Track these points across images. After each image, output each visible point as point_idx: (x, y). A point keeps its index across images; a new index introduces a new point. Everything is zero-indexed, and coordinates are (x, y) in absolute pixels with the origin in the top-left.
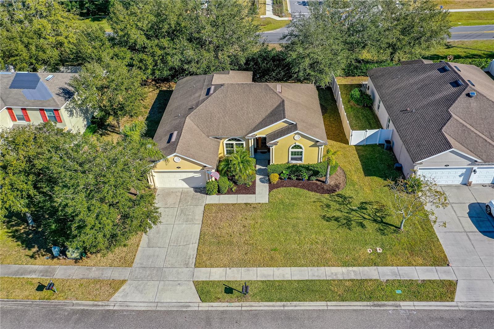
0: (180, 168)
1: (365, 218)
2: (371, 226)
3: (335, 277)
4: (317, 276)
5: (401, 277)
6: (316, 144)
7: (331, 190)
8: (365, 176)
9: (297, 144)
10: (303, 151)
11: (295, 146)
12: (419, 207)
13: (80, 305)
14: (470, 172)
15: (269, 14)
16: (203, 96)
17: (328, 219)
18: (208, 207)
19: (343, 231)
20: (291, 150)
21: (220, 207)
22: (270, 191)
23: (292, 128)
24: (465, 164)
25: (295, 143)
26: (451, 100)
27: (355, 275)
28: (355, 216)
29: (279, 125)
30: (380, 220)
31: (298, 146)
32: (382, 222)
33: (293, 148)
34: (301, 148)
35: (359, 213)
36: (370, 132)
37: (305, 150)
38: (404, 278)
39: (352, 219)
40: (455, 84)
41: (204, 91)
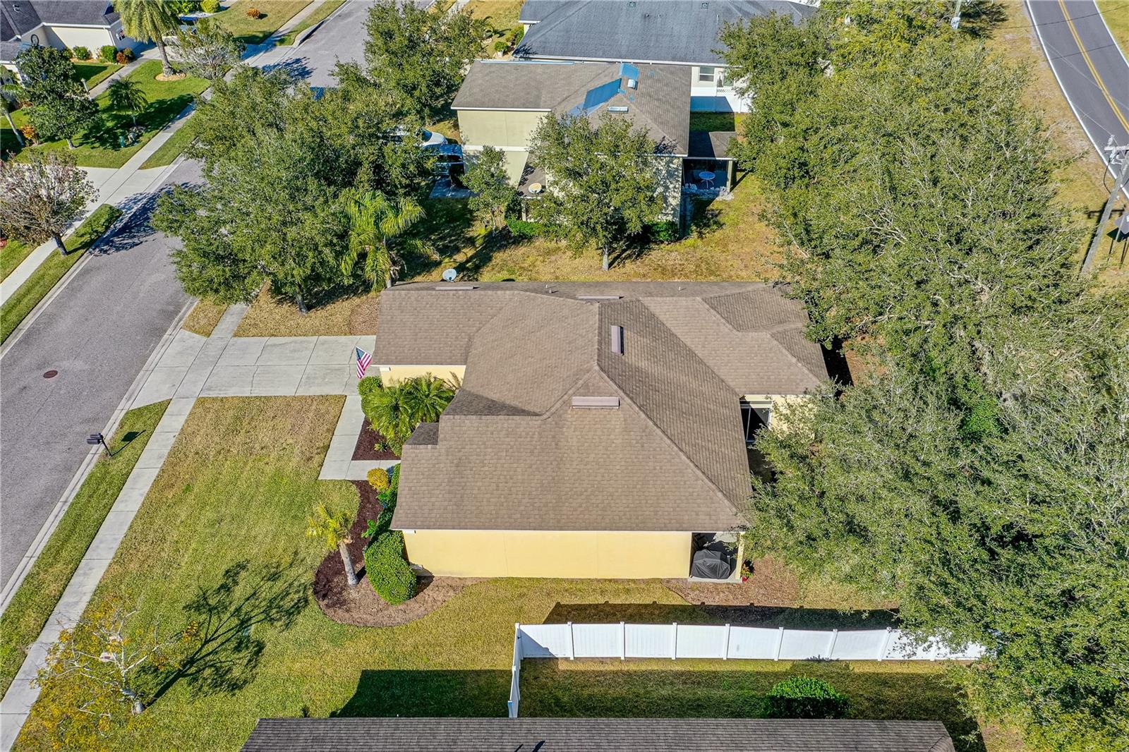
1: (207, 642)
3: (81, 572)
4: (97, 547)
5: (19, 682)
7: (325, 590)
8: (365, 673)
13: (188, 309)
17: (232, 574)
22: (353, 482)
27: (68, 605)
28: (222, 623)
30: (189, 672)
32: (181, 674)
35: (229, 635)
38: (14, 687)
39: (214, 619)
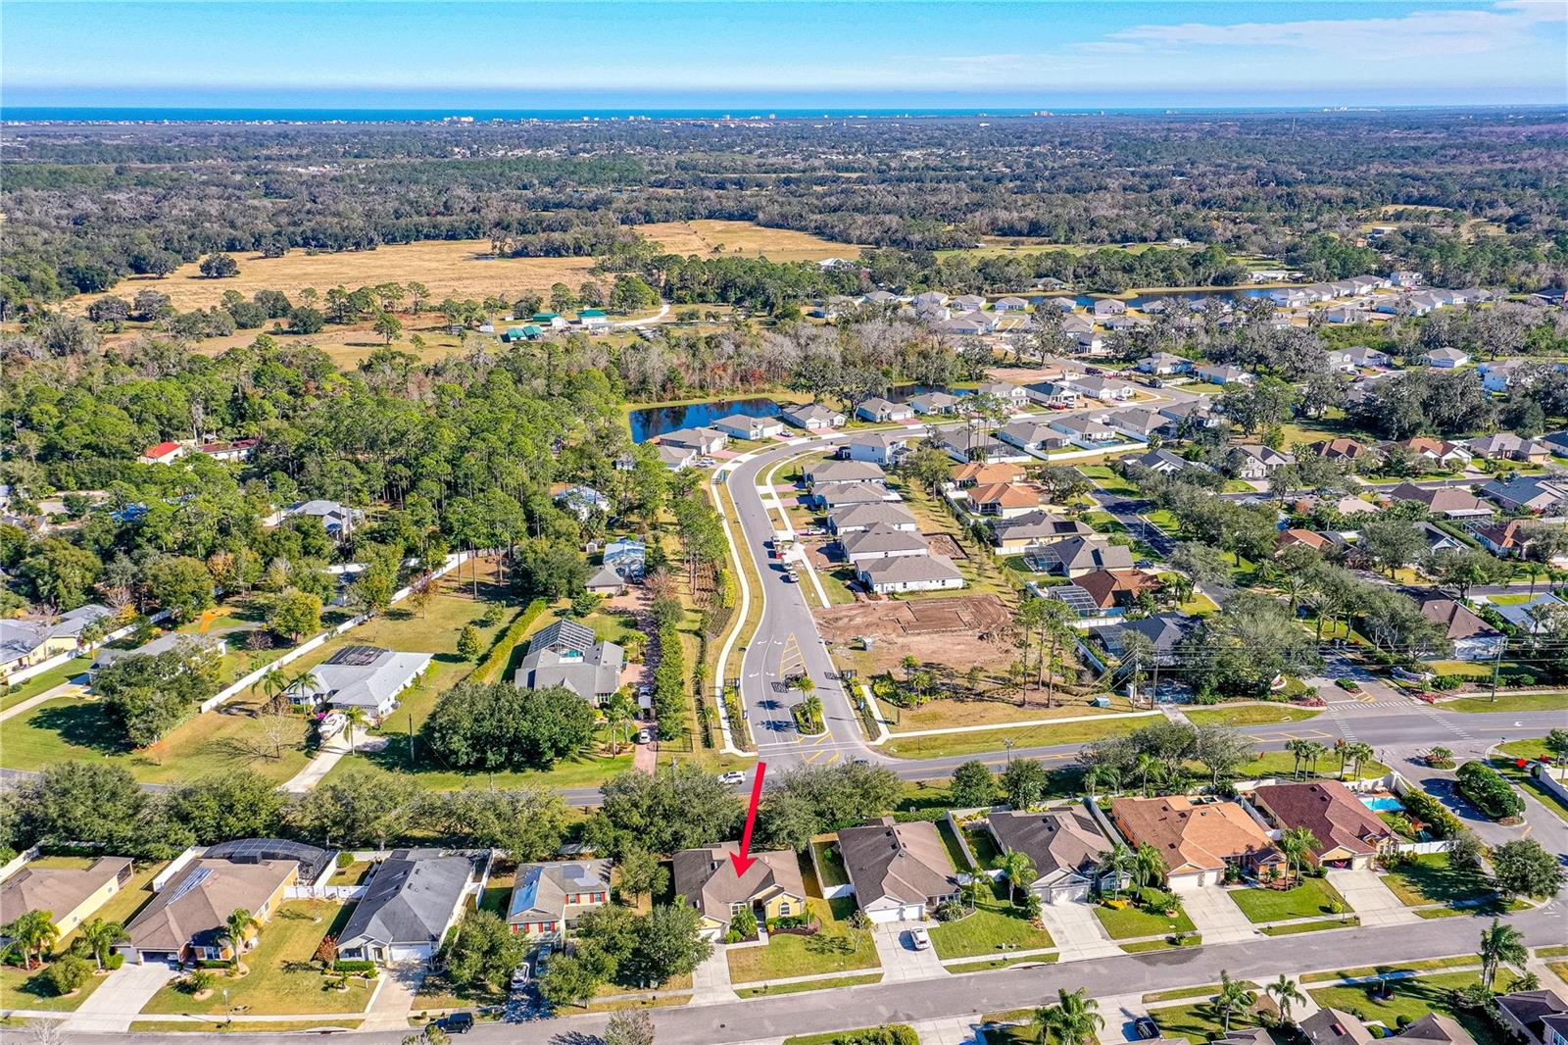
1: (834, 947)
2: (837, 952)
6: (798, 900)
7: (811, 933)
8: (835, 919)
10: (790, 906)
11: (784, 903)
12: (869, 938)
14: (902, 910)
15: (730, 748)
16: (709, 871)
17: (810, 950)
18: (728, 952)
19: (820, 956)
20: (780, 906)
21: (738, 951)
22: (769, 938)
23: (780, 890)
24: (897, 905)
25: (784, 901)
26: (889, 860)
28: (826, 947)
29: (772, 888)
31: (786, 903)
32: (844, 947)
33: (782, 905)
34: (788, 904)
35: (830, 944)
36: (838, 887)
40: (894, 847)
41: (709, 867)
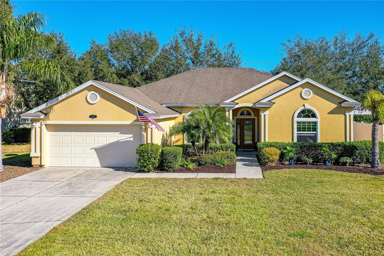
0: (95, 117)
9: (308, 107)
10: (318, 120)
11: (303, 112)
20: (296, 119)
25: (304, 105)
31: (309, 111)
33: (299, 116)
34: (314, 116)
37: (321, 120)
